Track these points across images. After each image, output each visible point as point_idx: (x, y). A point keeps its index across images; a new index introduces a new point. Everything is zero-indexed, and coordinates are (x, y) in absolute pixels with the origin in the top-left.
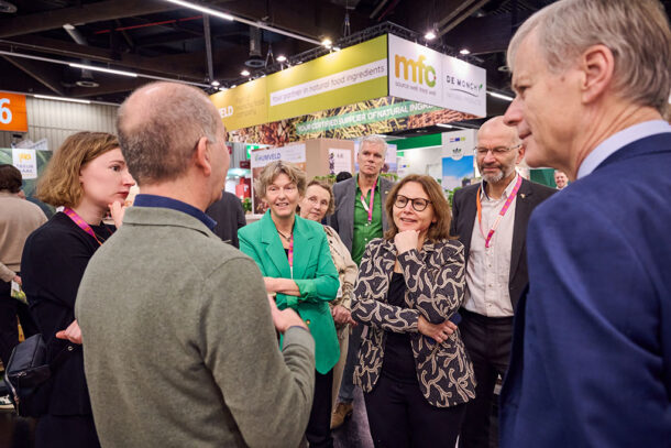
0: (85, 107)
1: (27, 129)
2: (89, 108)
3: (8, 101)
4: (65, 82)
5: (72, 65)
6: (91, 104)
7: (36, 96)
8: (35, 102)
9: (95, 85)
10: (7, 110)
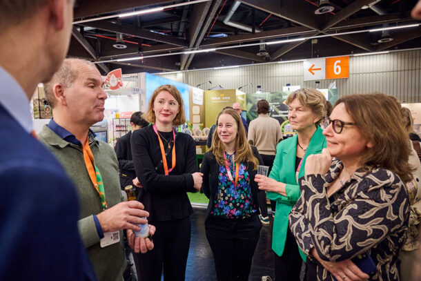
0: (385, 55)
1: (348, 76)
2: (389, 55)
3: (339, 61)
4: (373, 42)
5: (371, 31)
6: (390, 53)
7: (355, 55)
8: (354, 58)
9: (390, 39)
10: (339, 67)
